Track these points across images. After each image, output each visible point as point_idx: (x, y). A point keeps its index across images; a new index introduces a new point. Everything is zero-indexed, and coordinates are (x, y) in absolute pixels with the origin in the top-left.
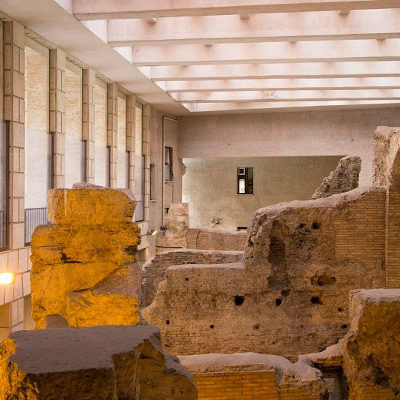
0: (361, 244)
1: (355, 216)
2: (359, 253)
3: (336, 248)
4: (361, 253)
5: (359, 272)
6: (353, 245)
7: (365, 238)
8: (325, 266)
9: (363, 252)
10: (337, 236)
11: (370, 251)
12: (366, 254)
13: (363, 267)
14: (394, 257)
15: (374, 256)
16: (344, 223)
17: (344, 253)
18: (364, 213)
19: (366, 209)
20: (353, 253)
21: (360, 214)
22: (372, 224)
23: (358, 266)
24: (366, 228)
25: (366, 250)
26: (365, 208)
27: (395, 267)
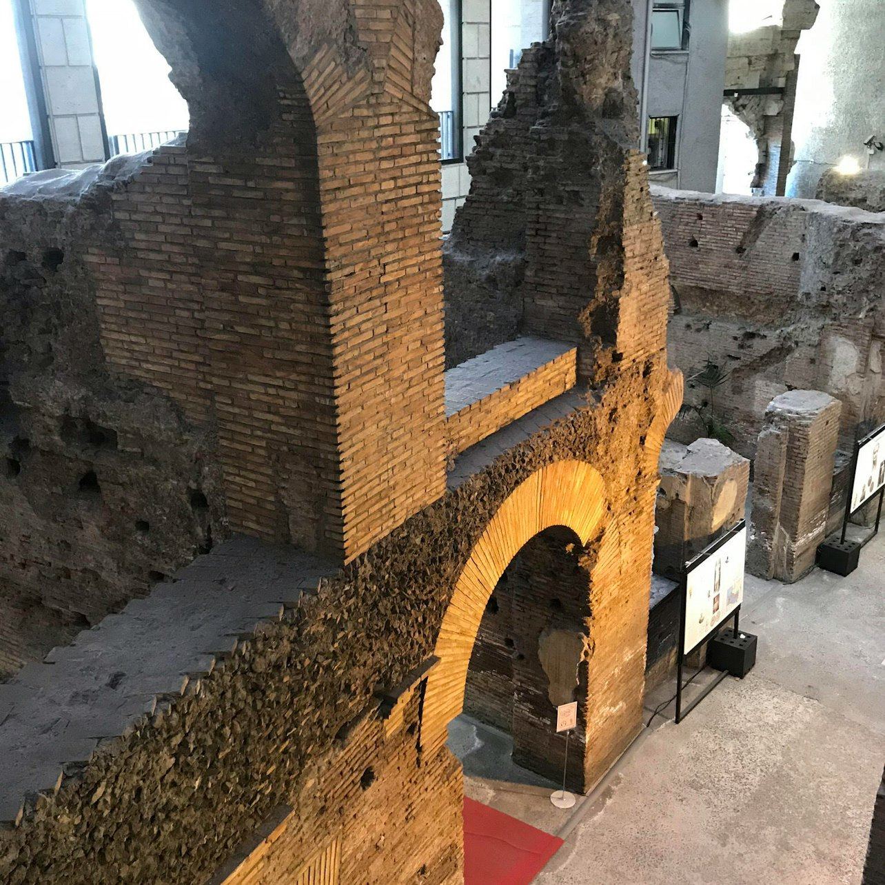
0: (161, 339)
1: (133, 239)
2: (162, 369)
3: (103, 342)
4: (168, 369)
5: (164, 428)
6: (142, 341)
7: (172, 320)
8: (83, 391)
9: (171, 367)
10: (99, 302)
11: (192, 367)
12: (179, 373)
13: (174, 414)
14: (232, 405)
15: (202, 385)
16: (109, 260)
17: (124, 362)
18: (157, 232)
19: (159, 219)
20: (145, 366)
21: (147, 232)
22: (181, 273)
23: (162, 409)
24: (170, 286)
25: (179, 360)
26: (156, 213)
27: (237, 437)
